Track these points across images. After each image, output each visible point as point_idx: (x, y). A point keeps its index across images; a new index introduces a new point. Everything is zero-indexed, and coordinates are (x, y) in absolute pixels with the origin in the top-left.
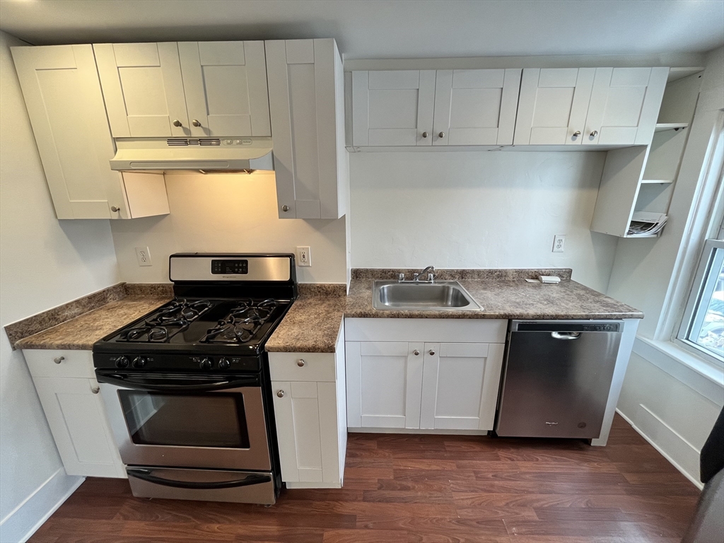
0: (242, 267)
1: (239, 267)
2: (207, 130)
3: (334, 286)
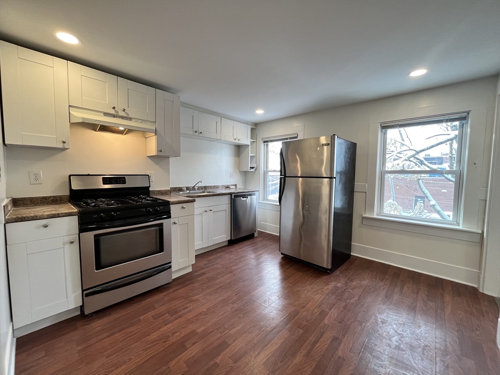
0: (122, 181)
1: (120, 181)
2: (127, 114)
3: (166, 190)
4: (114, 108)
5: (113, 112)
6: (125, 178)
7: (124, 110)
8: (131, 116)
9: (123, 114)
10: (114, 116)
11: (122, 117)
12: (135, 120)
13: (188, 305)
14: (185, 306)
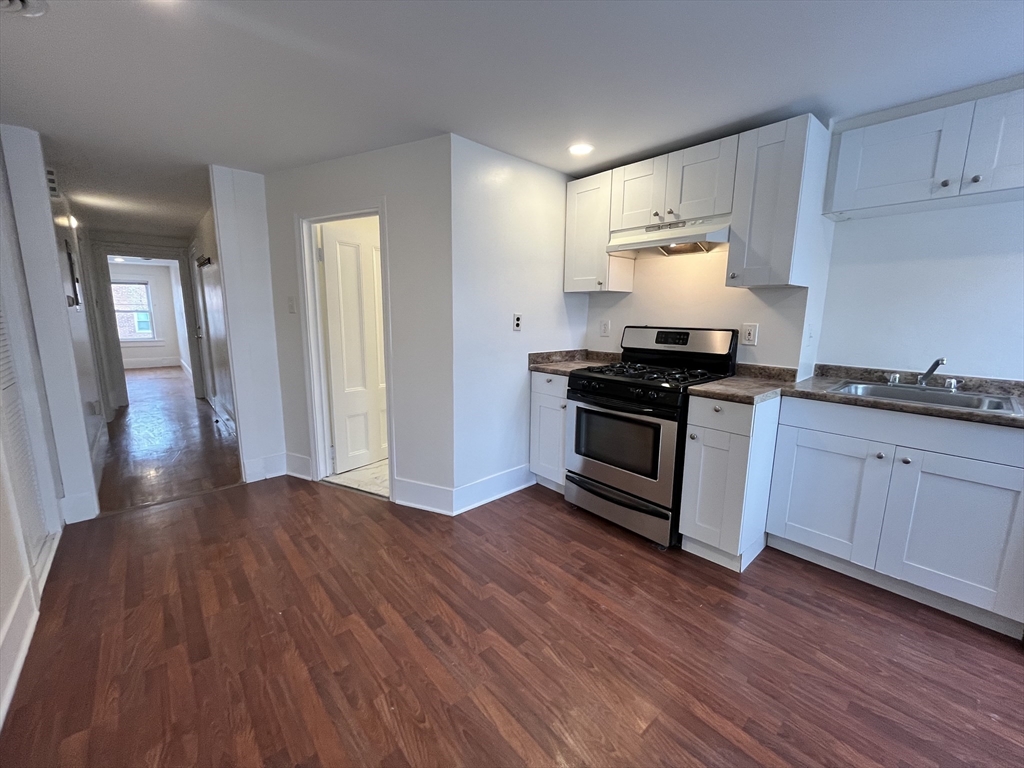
0: (683, 339)
1: (680, 339)
2: (677, 216)
3: (780, 369)
4: (656, 214)
5: (656, 221)
6: (688, 334)
7: (671, 212)
8: (683, 218)
9: (670, 219)
10: (659, 227)
11: (671, 225)
12: (689, 224)
13: (612, 583)
14: (608, 580)
